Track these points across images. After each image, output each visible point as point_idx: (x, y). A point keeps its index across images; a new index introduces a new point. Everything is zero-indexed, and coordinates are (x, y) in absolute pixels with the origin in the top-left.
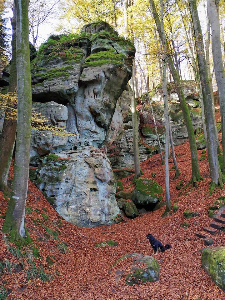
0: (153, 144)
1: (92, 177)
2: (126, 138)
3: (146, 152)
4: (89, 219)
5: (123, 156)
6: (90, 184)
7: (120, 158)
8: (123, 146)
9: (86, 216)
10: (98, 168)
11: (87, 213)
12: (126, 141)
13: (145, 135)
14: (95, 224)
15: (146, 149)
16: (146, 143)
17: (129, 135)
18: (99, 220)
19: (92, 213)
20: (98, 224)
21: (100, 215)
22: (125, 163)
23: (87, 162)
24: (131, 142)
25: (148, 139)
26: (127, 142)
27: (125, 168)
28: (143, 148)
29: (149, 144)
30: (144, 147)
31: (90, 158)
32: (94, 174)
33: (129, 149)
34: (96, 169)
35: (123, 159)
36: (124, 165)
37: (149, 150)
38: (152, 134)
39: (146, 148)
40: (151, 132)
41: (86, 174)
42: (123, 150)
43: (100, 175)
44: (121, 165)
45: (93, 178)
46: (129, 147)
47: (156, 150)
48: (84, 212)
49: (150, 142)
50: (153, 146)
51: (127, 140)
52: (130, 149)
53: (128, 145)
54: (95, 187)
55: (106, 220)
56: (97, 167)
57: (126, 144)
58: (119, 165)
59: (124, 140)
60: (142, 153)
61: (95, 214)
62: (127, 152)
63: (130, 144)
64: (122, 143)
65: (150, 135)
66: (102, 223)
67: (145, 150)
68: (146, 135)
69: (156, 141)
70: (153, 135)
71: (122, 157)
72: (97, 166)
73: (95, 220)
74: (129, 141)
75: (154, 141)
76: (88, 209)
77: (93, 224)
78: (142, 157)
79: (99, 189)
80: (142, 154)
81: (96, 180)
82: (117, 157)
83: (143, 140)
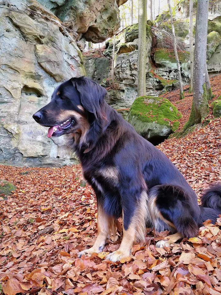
0: (168, 76)
1: (29, 63)
2: (129, 64)
3: (158, 87)
4: (16, 149)
5: (123, 91)
6: (21, 75)
7: (118, 94)
8: (125, 76)
9: (8, 140)
10: (45, 46)
11: (10, 135)
12: (129, 68)
13: (157, 62)
14: (30, 161)
15: (157, 82)
16: (158, 74)
17: (133, 59)
18: (42, 154)
19: (25, 136)
20: (40, 163)
21: (44, 144)
22: (127, 101)
23: (15, 21)
24: (136, 69)
25: (162, 69)
26: (131, 69)
27: (125, 108)
28: (153, 80)
29: (162, 76)
30: (155, 80)
31: (21, 16)
32: (34, 57)
33: (132, 82)
34: (39, 46)
35: (123, 96)
36: (124, 104)
37: (162, 84)
38: (167, 62)
39: (158, 80)
40: (166, 59)
41: (10, 49)
42: (124, 82)
43: (49, 61)
44: (119, 104)
45: (33, 65)
46: (134, 78)
47: (173, 84)
48: (5, 131)
49: (165, 74)
50: (169, 79)
51: (130, 66)
52: (134, 80)
53: (132, 75)
54: (37, 86)
55: (58, 157)
56: (41, 43)
57: (128, 72)
58: (117, 105)
59: (126, 66)
60: (152, 87)
61: (33, 141)
62: (130, 85)
63: (134, 72)
64: (123, 71)
65: (165, 63)
66: (48, 161)
67: (156, 84)
68: (160, 63)
69: (173, 72)
70: (170, 63)
71: (121, 93)
72: (43, 40)
73: (31, 152)
74: (133, 67)
75: (170, 72)
76: (13, 127)
77: (26, 161)
78: (151, 93)
79: (46, 92)
80: (151, 89)
81: (41, 72)
82: (115, 91)
83: (154, 71)
